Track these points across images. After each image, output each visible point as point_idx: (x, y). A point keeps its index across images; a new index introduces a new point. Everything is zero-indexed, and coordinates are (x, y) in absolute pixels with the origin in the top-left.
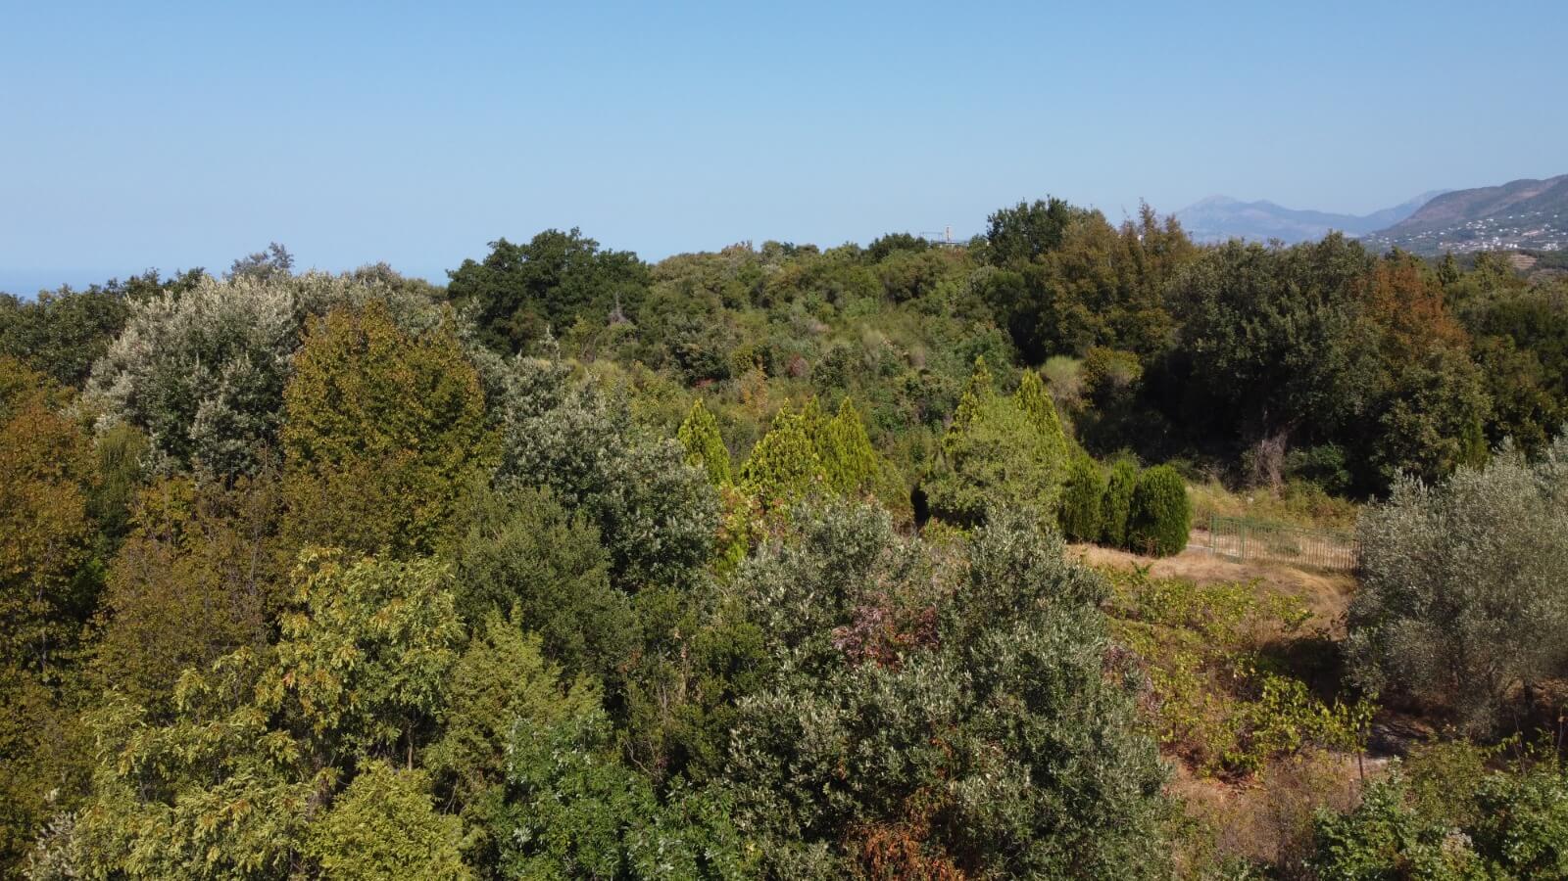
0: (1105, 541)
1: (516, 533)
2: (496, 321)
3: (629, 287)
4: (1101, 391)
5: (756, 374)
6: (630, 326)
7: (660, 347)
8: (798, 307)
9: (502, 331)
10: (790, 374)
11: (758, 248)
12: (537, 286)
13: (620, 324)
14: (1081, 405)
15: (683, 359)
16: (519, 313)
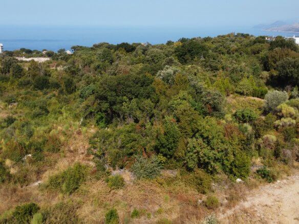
0: (258, 97)
1: (190, 90)
2: (182, 57)
3: (204, 52)
4: (272, 76)
5: (221, 71)
6: (204, 59)
7: (208, 64)
8: (234, 55)
9: (183, 58)
10: (227, 70)
11: (236, 34)
12: (189, 51)
13: (202, 59)
14: (268, 78)
15: (211, 67)
16: (186, 56)
